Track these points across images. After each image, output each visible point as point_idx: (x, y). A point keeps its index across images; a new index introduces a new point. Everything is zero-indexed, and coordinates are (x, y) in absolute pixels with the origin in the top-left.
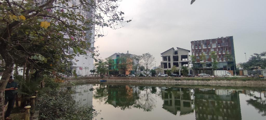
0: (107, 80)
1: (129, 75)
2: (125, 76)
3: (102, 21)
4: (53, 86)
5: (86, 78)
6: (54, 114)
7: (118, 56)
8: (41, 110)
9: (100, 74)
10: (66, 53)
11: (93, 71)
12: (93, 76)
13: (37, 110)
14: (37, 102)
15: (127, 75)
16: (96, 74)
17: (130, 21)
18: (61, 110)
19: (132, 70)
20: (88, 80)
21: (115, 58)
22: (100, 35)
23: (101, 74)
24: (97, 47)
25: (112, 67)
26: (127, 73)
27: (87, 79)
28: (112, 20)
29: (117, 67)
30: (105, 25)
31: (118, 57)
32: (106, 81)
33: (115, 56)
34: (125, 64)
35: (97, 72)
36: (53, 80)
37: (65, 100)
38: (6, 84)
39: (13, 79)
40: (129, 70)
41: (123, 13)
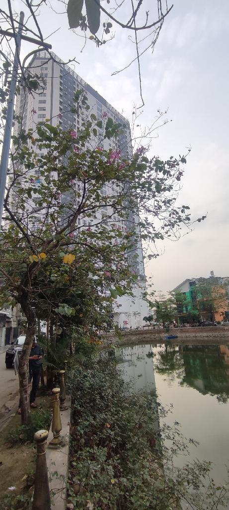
0: (179, 335)
1: (222, 323)
2: (215, 325)
3: (151, 230)
4: (87, 351)
5: (137, 332)
6: (92, 404)
7: (192, 283)
8: (74, 394)
9: (162, 324)
10: (100, 294)
11: (149, 319)
12: (150, 328)
13: (68, 395)
14: (67, 380)
15: (219, 323)
16: (155, 323)
17: (204, 218)
18: (102, 398)
19: (226, 310)
20: (141, 338)
21: (186, 289)
22: (152, 256)
23: (164, 324)
24: (150, 278)
25: (184, 309)
26: (218, 318)
27: (139, 334)
28: (169, 225)
29: (194, 307)
30: (158, 236)
31: (193, 287)
32: (177, 337)
33: (187, 285)
34: (210, 299)
35: (157, 320)
36: (86, 340)
37: (107, 378)
38: (29, 351)
39: (36, 342)
40: (221, 310)
41: (188, 208)
